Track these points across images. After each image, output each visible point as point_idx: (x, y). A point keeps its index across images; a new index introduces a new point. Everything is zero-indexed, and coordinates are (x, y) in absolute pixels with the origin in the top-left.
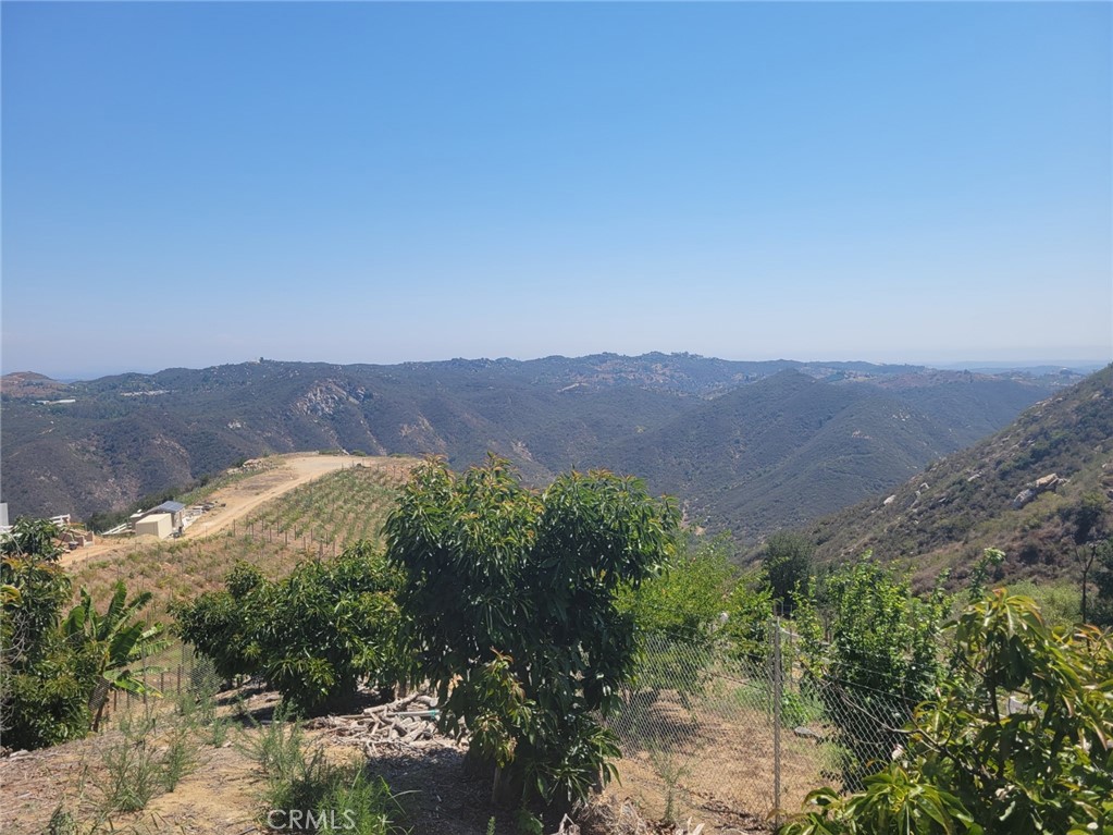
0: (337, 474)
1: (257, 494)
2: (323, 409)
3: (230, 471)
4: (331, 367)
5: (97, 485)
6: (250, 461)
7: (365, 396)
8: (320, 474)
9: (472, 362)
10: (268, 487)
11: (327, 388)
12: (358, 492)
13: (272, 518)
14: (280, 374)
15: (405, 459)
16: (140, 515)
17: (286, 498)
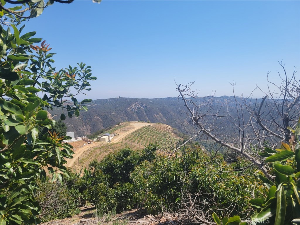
0: (144, 128)
1: (126, 132)
2: (134, 110)
3: (116, 125)
4: (137, 99)
5: (81, 128)
6: (121, 123)
7: (145, 107)
8: (140, 127)
9: (173, 98)
10: (128, 130)
11: (136, 104)
12: (150, 132)
13: (131, 138)
14: (124, 101)
15: (161, 124)
16: (100, 136)
17: (133, 133)
